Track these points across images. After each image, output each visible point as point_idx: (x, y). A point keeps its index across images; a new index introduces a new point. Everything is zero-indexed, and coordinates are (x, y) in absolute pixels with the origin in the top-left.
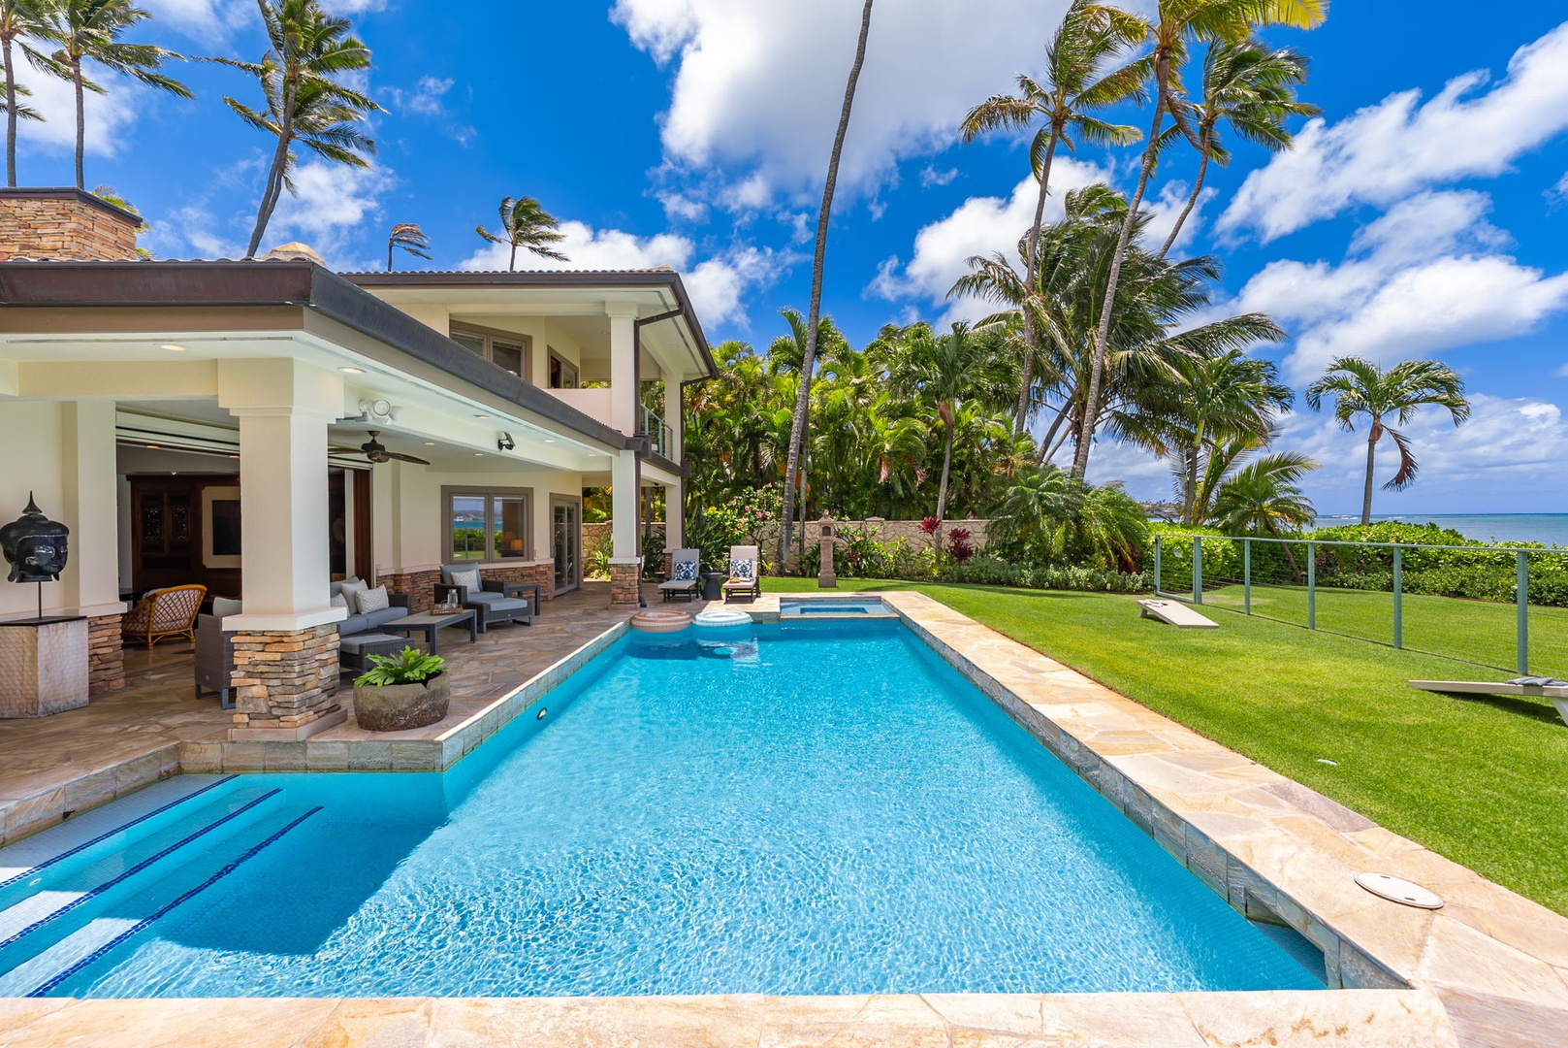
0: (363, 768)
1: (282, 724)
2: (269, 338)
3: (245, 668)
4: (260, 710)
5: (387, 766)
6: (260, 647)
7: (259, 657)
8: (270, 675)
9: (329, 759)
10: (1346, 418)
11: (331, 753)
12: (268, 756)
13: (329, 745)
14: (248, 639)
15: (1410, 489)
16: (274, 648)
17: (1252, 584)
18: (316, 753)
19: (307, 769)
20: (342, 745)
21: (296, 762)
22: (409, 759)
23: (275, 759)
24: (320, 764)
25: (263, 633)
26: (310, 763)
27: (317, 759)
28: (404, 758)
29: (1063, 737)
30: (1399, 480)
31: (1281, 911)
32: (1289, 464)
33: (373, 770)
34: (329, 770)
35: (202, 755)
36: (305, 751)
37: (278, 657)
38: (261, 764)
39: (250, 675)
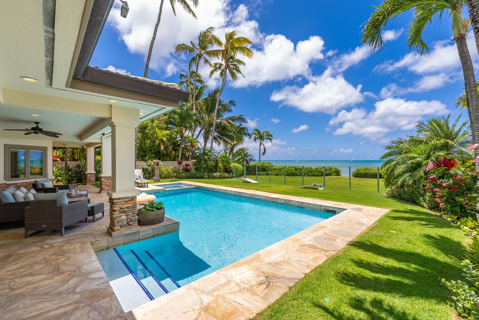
0: (158, 235)
1: (132, 227)
2: (155, 106)
3: (119, 211)
4: (124, 224)
5: (164, 233)
6: (125, 203)
7: (124, 206)
8: (128, 212)
9: (147, 235)
10: (255, 141)
11: (147, 233)
12: (126, 239)
13: (147, 230)
14: (120, 200)
15: (265, 155)
16: (130, 202)
17: (246, 175)
18: (143, 234)
19: (139, 240)
20: (151, 229)
21: (136, 238)
22: (171, 229)
23: (129, 239)
24: (144, 237)
25: (125, 198)
26: (141, 238)
27: (143, 236)
28: (169, 229)
29: (278, 199)
30: (264, 153)
31: (330, 209)
32: (244, 150)
33: (160, 235)
34: (147, 238)
35: (99, 245)
36: (139, 234)
37: (131, 205)
38: (123, 242)
39: (120, 212)
